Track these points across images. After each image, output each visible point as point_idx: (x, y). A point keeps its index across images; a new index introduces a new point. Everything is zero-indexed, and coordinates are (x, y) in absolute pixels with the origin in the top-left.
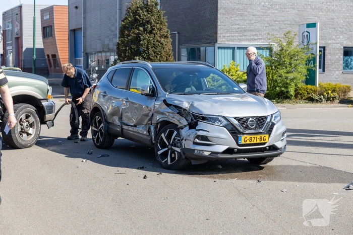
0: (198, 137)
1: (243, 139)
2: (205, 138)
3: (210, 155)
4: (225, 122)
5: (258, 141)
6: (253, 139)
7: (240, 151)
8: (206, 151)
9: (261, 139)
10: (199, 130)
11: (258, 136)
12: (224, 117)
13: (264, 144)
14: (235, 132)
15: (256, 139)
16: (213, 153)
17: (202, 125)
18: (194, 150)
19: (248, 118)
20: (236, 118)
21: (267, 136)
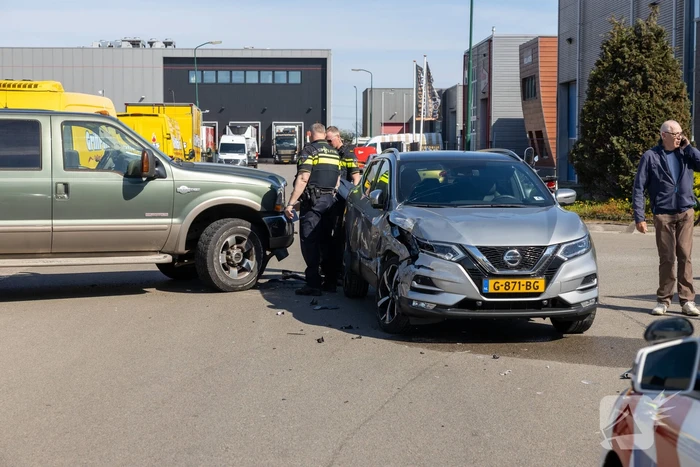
0: (417, 278)
1: (491, 285)
2: (427, 281)
3: (434, 309)
5: (523, 290)
6: (512, 285)
7: (486, 306)
8: (427, 302)
9: (528, 285)
10: (419, 267)
11: (523, 281)
12: (461, 247)
13: (538, 294)
14: (478, 275)
15: (519, 286)
16: (440, 306)
17: (424, 257)
18: (411, 301)
19: (504, 250)
20: (483, 250)
21: (541, 282)
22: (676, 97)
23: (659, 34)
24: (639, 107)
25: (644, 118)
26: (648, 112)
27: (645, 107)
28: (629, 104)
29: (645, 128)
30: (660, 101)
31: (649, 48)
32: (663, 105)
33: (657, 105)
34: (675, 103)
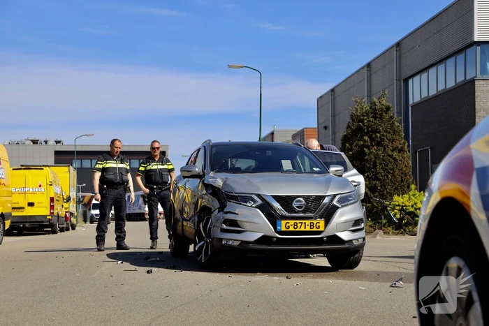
0: (228, 222)
1: (283, 225)
2: (234, 223)
3: (239, 245)
4: (260, 202)
5: (308, 229)
6: (299, 225)
7: (280, 241)
8: (234, 239)
9: (311, 225)
10: (227, 213)
11: (308, 222)
12: (259, 196)
13: (320, 233)
14: (273, 218)
15: (305, 226)
16: (244, 243)
17: (231, 206)
18: (221, 240)
19: (293, 198)
20: (277, 198)
21: (322, 223)
22: (401, 150)
23: (388, 108)
24: (377, 156)
25: (381, 164)
26: (383, 160)
27: (381, 157)
28: (369, 154)
29: (382, 171)
30: (390, 153)
31: (381, 118)
32: (392, 155)
33: (389, 155)
34: (400, 154)
